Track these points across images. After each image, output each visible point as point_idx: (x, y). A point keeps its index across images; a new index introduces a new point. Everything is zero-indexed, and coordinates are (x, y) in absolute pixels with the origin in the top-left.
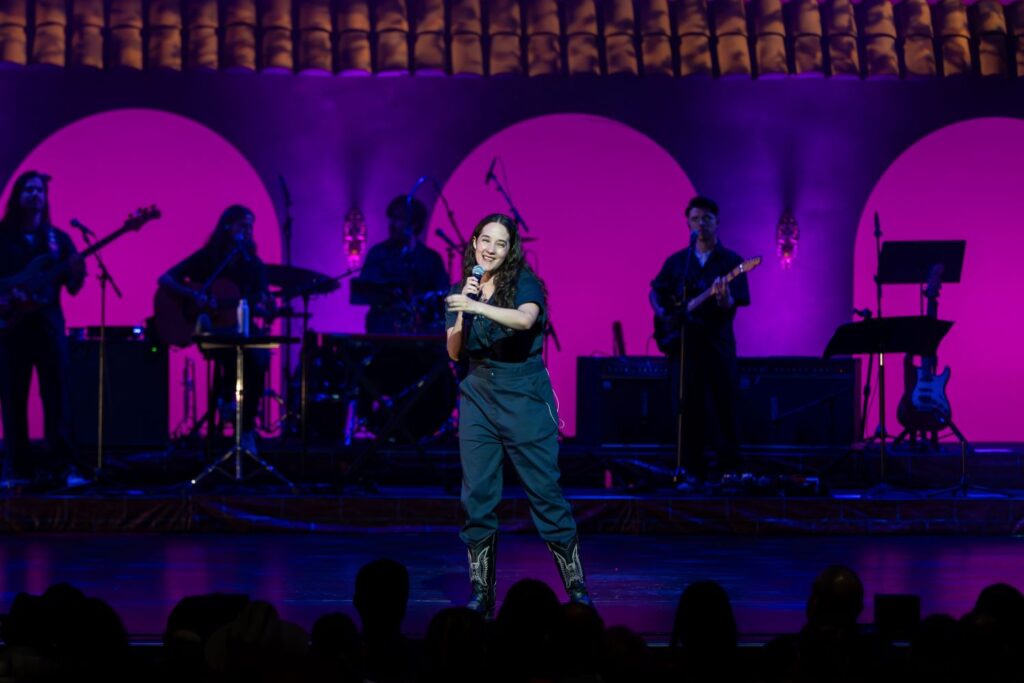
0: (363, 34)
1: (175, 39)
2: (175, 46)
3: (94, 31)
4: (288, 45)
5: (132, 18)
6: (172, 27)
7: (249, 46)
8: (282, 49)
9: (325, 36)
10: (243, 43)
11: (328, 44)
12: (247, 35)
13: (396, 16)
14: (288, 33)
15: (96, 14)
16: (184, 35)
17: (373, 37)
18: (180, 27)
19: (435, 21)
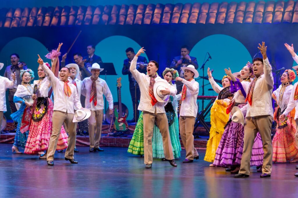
0: (272, 12)
1: (224, 15)
2: (223, 17)
3: (205, 14)
4: (252, 16)
5: (214, 10)
6: (223, 12)
7: (242, 17)
8: (250, 17)
9: (262, 13)
10: (240, 16)
11: (262, 16)
12: (241, 14)
13: (280, 7)
14: (252, 13)
15: (206, 9)
16: (227, 14)
17: (274, 13)
18: (226, 12)
19: (290, 8)
